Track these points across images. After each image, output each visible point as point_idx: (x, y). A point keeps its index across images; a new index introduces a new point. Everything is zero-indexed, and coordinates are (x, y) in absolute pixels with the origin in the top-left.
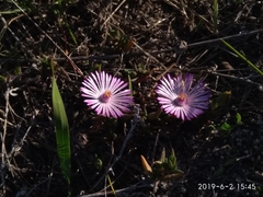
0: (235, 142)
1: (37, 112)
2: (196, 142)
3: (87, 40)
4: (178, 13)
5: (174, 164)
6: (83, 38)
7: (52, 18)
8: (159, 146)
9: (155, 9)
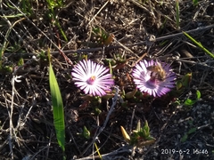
0: (197, 115)
1: (37, 95)
2: (165, 115)
3: (75, 37)
4: (148, 14)
5: (147, 133)
6: (73, 36)
7: (47, 20)
8: (135, 119)
9: (129, 11)
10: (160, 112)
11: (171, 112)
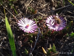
1: (5, 38)
2: (62, 42)
6: (20, 12)
9: (43, 2)
11: (64, 41)
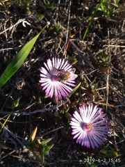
2: (73, 155)
3: (91, 43)
8: (54, 133)
10: (73, 150)
11: (79, 158)
